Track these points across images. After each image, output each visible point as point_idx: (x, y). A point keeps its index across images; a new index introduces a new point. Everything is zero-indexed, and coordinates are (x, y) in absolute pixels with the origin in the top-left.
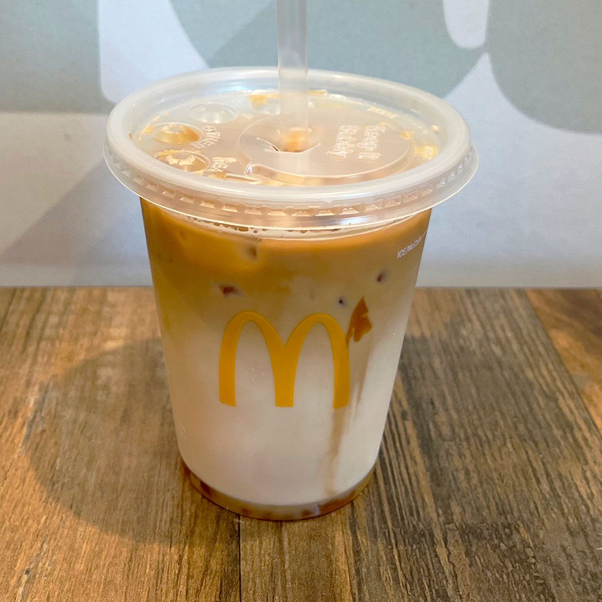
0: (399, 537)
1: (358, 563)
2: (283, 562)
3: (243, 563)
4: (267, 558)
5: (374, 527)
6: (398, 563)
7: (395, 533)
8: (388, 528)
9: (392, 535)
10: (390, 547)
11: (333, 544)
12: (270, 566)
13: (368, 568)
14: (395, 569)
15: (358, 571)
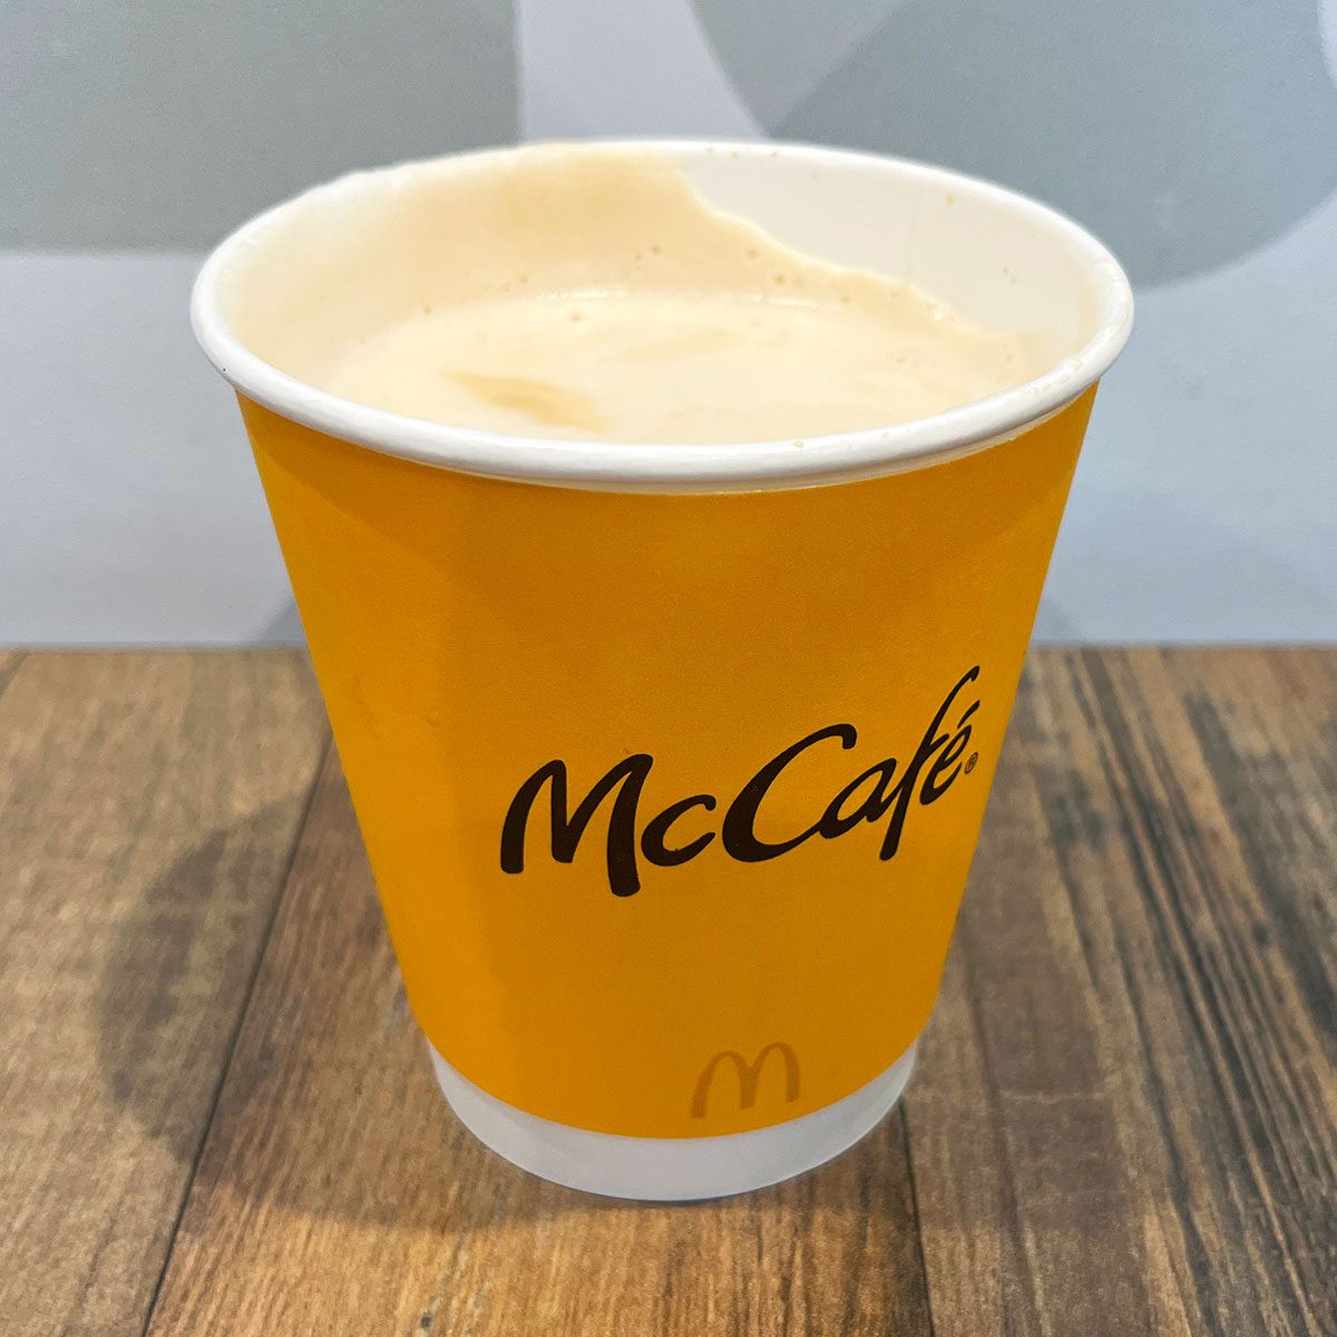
0: (1294, 1228)
1: (1207, 1293)
2: (1029, 1295)
3: (935, 1295)
4: (991, 1283)
5: (1232, 1206)
6: (1299, 1292)
7: (1282, 1218)
8: (1262, 1205)
9: (1276, 1222)
10: (1275, 1253)
11: (1141, 1248)
12: (999, 1302)
13: (1232, 1307)
14: (1295, 1309)
15: (1210, 1314)
